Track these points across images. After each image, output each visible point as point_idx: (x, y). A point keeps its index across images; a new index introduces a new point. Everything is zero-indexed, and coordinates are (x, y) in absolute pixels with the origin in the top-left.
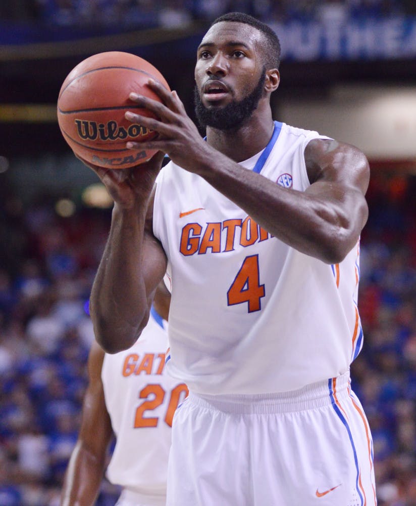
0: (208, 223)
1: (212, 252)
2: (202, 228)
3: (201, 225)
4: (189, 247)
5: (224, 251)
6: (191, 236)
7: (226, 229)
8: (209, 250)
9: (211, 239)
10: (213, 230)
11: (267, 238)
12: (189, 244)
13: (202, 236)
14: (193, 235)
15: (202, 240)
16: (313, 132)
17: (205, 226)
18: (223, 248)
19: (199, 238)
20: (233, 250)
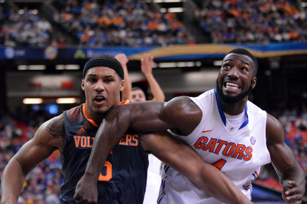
0: (211, 138)
1: (209, 151)
2: (208, 140)
3: (208, 138)
4: (199, 146)
5: (214, 153)
6: (202, 142)
7: (218, 143)
8: (208, 150)
9: (211, 146)
10: (213, 142)
11: (235, 158)
12: (199, 144)
13: (207, 144)
14: (203, 142)
15: (207, 146)
16: (264, 111)
17: (210, 140)
18: (214, 151)
19: (206, 144)
20: (218, 154)
